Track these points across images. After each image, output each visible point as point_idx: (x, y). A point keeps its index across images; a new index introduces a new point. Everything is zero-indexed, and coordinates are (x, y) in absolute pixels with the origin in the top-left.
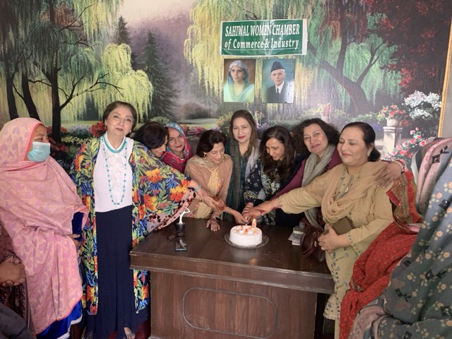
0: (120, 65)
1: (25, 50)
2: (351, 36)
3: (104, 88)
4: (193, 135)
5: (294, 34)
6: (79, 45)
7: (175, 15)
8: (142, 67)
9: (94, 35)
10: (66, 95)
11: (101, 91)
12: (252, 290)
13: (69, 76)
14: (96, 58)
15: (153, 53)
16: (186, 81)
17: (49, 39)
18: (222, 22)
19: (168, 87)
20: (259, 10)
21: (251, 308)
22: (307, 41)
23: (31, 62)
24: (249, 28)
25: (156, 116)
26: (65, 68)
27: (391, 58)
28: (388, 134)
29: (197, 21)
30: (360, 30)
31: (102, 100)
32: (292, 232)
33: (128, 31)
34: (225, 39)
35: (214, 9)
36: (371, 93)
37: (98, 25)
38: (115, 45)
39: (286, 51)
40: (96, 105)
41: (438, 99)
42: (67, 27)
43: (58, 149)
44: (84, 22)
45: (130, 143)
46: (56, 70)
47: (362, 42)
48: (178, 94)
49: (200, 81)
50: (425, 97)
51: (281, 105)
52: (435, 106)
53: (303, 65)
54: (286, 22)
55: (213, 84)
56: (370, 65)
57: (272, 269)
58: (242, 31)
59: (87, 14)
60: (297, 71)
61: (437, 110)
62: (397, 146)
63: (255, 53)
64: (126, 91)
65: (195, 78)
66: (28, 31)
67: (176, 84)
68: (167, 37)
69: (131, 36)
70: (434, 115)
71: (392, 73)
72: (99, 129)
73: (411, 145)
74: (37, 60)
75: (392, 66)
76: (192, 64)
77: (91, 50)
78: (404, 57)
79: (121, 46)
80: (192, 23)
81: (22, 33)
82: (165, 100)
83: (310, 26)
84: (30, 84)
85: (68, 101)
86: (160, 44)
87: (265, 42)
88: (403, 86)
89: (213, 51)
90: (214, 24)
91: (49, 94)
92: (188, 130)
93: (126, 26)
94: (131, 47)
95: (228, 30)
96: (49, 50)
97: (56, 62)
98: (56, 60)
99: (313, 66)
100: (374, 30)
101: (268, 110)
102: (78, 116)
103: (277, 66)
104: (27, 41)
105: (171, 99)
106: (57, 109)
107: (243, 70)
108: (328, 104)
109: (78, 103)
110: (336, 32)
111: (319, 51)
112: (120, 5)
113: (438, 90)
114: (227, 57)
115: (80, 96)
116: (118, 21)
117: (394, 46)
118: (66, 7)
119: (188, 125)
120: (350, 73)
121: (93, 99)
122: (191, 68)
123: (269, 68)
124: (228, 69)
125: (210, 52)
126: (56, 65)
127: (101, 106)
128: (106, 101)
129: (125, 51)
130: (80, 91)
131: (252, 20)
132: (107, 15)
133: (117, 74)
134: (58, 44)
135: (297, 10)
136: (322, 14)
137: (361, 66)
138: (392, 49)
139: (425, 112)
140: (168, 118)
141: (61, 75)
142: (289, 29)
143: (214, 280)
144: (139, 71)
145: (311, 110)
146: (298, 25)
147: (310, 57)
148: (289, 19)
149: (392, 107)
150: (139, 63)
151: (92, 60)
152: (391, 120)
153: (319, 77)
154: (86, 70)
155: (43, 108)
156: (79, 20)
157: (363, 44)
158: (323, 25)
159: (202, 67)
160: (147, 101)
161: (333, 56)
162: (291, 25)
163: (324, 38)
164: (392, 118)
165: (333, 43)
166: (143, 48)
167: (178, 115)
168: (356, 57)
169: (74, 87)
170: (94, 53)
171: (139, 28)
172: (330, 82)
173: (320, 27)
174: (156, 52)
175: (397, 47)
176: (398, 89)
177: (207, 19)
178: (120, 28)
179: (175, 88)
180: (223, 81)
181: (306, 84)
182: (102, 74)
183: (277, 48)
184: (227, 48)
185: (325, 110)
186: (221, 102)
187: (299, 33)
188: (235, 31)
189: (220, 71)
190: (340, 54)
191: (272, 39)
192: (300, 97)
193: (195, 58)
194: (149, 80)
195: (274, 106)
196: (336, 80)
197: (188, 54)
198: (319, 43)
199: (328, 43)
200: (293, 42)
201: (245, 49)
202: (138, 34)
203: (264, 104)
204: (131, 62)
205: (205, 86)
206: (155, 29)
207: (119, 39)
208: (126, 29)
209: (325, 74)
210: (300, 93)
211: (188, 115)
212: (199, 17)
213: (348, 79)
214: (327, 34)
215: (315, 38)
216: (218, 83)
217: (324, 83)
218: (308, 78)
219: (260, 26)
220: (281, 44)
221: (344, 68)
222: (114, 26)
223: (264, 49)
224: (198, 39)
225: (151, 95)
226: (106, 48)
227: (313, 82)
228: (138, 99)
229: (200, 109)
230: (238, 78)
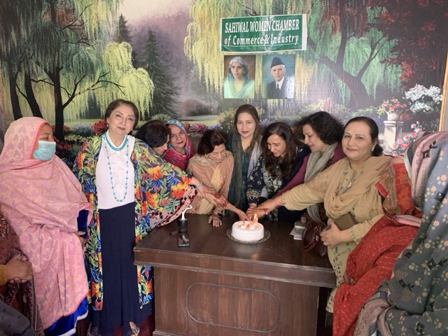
0: (121, 64)
1: (27, 50)
2: (351, 30)
3: (106, 87)
4: (194, 132)
5: (293, 29)
6: (81, 44)
7: (174, 12)
8: (142, 65)
9: (95, 34)
10: (68, 94)
11: (103, 89)
12: (254, 285)
13: (71, 75)
14: (97, 56)
15: (153, 52)
16: (187, 78)
17: (51, 37)
18: (221, 19)
19: (169, 85)
20: (258, 5)
21: (254, 302)
22: (306, 36)
23: (33, 62)
24: (249, 24)
25: (157, 113)
26: (67, 67)
27: (391, 52)
28: (389, 128)
29: (196, 18)
30: (360, 24)
31: (104, 98)
32: (293, 227)
33: (129, 29)
34: (225, 36)
35: (213, 6)
36: (371, 87)
37: (99, 24)
38: (115, 43)
39: (285, 47)
40: (98, 103)
41: (439, 92)
42: (68, 27)
43: (62, 148)
44: (85, 21)
45: (132, 140)
46: (58, 69)
47: (362, 36)
48: (178, 91)
49: (200, 79)
50: (426, 90)
51: (281, 100)
52: (436, 99)
53: (303, 60)
54: (286, 18)
55: (214, 80)
56: (370, 59)
57: (274, 264)
58: (242, 28)
59: (88, 13)
60: (297, 66)
61: (438, 103)
62: (398, 140)
63: (255, 49)
64: (127, 90)
65: (195, 75)
66: (30, 30)
67: (177, 82)
68: (167, 34)
69: (131, 34)
70: (435, 109)
71: (393, 67)
72: (101, 127)
73: (412, 139)
74: (40, 60)
75: (393, 60)
76: (192, 61)
77: (92, 49)
78: (404, 50)
79: (122, 44)
80: (192, 20)
81: (24, 33)
82: (165, 97)
83: (309, 21)
84: (33, 84)
85: (70, 100)
86: (160, 41)
87: (264, 38)
88: (404, 79)
89: (212, 48)
90: (214, 21)
91: (51, 93)
92: (189, 127)
93: (126, 24)
94: (132, 45)
95: (228, 27)
96: (51, 50)
97: (58, 62)
98: (58, 60)
99: (313, 61)
100: (374, 24)
101: (269, 106)
102: (80, 114)
103: (277, 61)
104: (29, 41)
105: (172, 97)
106: (60, 108)
107: (244, 67)
108: (328, 99)
109: (81, 102)
110: (335, 27)
111: (318, 46)
112: (120, 3)
113: (440, 84)
114: (226, 53)
115: (82, 94)
116: (118, 19)
117: (394, 40)
118: (67, 6)
119: (189, 122)
120: (350, 67)
121: (95, 98)
122: (191, 65)
123: (269, 63)
124: (228, 65)
125: (210, 49)
126: (58, 64)
127: (103, 104)
128: (108, 99)
129: (126, 50)
130: (82, 89)
131: (252, 16)
132: (107, 13)
133: (118, 73)
134: (59, 46)
135: (297, 5)
136: (321, 8)
137: (361, 60)
138: (393, 43)
139: (426, 106)
140: (169, 115)
141: (63, 74)
142: (289, 25)
143: (217, 275)
144: (140, 69)
145: (312, 105)
146: (297, 20)
147: (310, 52)
148: (289, 14)
149: (392, 101)
150: (140, 61)
151: (94, 58)
152: (392, 114)
153: (319, 72)
154: (87, 69)
155: (46, 106)
156: (80, 19)
157: (363, 38)
158: (323, 20)
159: (202, 63)
160: (148, 99)
161: (333, 50)
162: (290, 21)
163: (323, 33)
164: (392, 112)
165: (333, 38)
166: (143, 46)
167: (179, 113)
168: (356, 52)
169: (76, 86)
170: (95, 51)
171: (139, 27)
172: (330, 77)
173: (319, 22)
174: (156, 50)
175: (397, 40)
176: (399, 83)
177: (206, 16)
178: (121, 27)
179: (176, 85)
180: (223, 77)
181: (306, 79)
182: (103, 73)
183: (277, 43)
184: (227, 44)
185: (325, 105)
186: (221, 99)
187: (298, 28)
188: (234, 27)
189: (220, 67)
190: (340, 48)
191: (272, 35)
192: (300, 93)
193: (195, 55)
194: (150, 78)
195: (275, 102)
196: (336, 75)
197: (188, 51)
198: (319, 38)
199: (328, 38)
200: (293, 37)
201: (245, 45)
202: (138, 33)
203: (264, 100)
204: (132, 60)
205: (206, 83)
206: (155, 27)
207: (119, 38)
208: (126, 27)
209: (325, 69)
210: (301, 88)
211: (189, 112)
212: (198, 14)
213: (348, 73)
214: (326, 28)
215: (315, 34)
216: (219, 80)
217: (324, 78)
218: (308, 73)
219: (260, 22)
220: (281, 40)
221: (344, 63)
222: (114, 24)
223: (264, 45)
224: (198, 36)
225: (152, 93)
226: (107, 47)
227: (313, 77)
228: (139, 97)
229: (201, 106)
230: (238, 74)
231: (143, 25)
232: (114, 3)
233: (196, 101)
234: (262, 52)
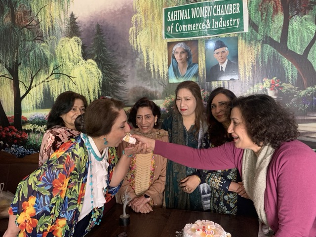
0: (72, 56)
2: (293, 9)
3: (58, 78)
5: (234, 13)
6: (36, 41)
8: (91, 57)
9: (49, 31)
10: (26, 87)
11: (56, 81)
13: (28, 70)
14: (51, 52)
16: (132, 66)
17: (11, 37)
18: (164, 9)
19: (116, 73)
22: (248, 18)
24: (190, 11)
26: (25, 63)
29: (140, 10)
30: (302, 2)
31: (57, 89)
33: (79, 25)
34: (167, 24)
37: (52, 22)
38: (67, 39)
39: (227, 30)
40: (51, 94)
42: (26, 27)
43: (19, 136)
44: (40, 20)
46: (17, 65)
47: (305, 14)
48: (125, 79)
49: (145, 66)
51: (226, 82)
53: (245, 42)
55: (158, 67)
58: (183, 15)
59: (43, 13)
60: (240, 48)
63: (197, 34)
64: (78, 80)
65: (141, 63)
67: (124, 70)
68: (114, 27)
69: (81, 29)
74: (1, 58)
76: (138, 49)
77: (47, 45)
79: (72, 39)
80: (136, 12)
82: (113, 85)
83: (250, 4)
85: (27, 92)
86: (107, 34)
87: (206, 24)
89: (156, 36)
91: (11, 86)
93: (77, 21)
94: (82, 39)
95: (170, 16)
96: (11, 48)
97: (17, 58)
98: (17, 56)
99: (256, 42)
101: (213, 87)
102: (36, 105)
105: (120, 84)
106: (18, 100)
108: (274, 79)
109: (37, 93)
110: (277, 7)
111: (261, 27)
112: (71, 2)
114: (170, 40)
115: (38, 86)
116: (69, 17)
118: (25, 9)
120: (295, 46)
121: (49, 89)
122: (136, 53)
124: (172, 51)
125: (153, 38)
126: (17, 60)
127: (56, 95)
128: (61, 90)
129: (76, 43)
130: (38, 82)
131: (192, 3)
132: (59, 12)
133: (70, 65)
134: (18, 42)
137: (306, 38)
141: (21, 69)
142: (230, 9)
144: (90, 61)
146: (238, 4)
147: (252, 34)
150: (89, 53)
151: (48, 53)
153: (262, 52)
154: (42, 64)
155: (6, 99)
156: (36, 19)
157: (306, 16)
158: (263, 1)
159: (146, 51)
160: (97, 88)
161: (276, 31)
162: (231, 5)
163: (265, 15)
165: (275, 18)
166: (92, 39)
167: (126, 99)
168: (300, 30)
169: (32, 79)
170: (49, 47)
171: (88, 22)
172: (274, 57)
173: (260, 4)
174: (104, 42)
177: (149, 7)
178: (71, 23)
179: (122, 73)
180: (167, 63)
181: (249, 60)
182: (56, 66)
183: (219, 28)
184: (170, 32)
185: (271, 85)
186: (166, 84)
187: (239, 12)
188: (176, 15)
189: (164, 54)
190: (283, 28)
191: (213, 20)
192: (245, 74)
193: (139, 44)
194: (99, 68)
195: (219, 84)
196: (281, 54)
197: (134, 41)
198: (260, 19)
199: (270, 19)
200: (234, 20)
201: (187, 31)
202: (87, 27)
203: (209, 83)
204: (82, 53)
205: (150, 70)
206: (102, 21)
207: (70, 33)
208: (76, 23)
209: (269, 49)
210: (245, 69)
211: (135, 98)
212: (142, 6)
213: (293, 52)
214: (268, 9)
215: (256, 15)
216: (163, 66)
217: (269, 58)
218: (252, 54)
219: (201, 8)
220: (222, 24)
221: (288, 42)
222: (66, 22)
223: (206, 30)
224: (142, 26)
225: (101, 82)
226: (60, 42)
227: (257, 58)
228: (89, 86)
229: (146, 91)
230: (181, 59)
231: (91, 20)
232: (66, 3)
233: (141, 87)
234: (204, 37)
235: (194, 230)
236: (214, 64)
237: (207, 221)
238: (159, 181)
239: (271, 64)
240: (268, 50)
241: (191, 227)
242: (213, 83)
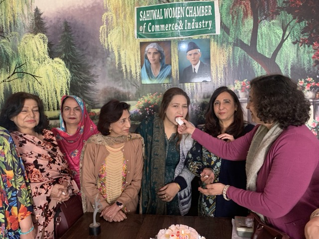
0: (37, 54)
2: (262, 14)
3: (22, 78)
5: (206, 15)
7: (89, 3)
8: (59, 55)
9: (10, 26)
11: (19, 80)
14: (12, 49)
15: (69, 41)
16: (103, 66)
18: (136, 8)
19: (86, 73)
22: (219, 21)
24: (163, 11)
27: (302, 33)
29: (111, 8)
30: (270, 8)
33: (44, 21)
34: (140, 23)
36: (286, 67)
37: (14, 17)
38: (31, 35)
39: (200, 32)
47: (273, 19)
48: (95, 79)
49: (117, 65)
51: (199, 84)
53: (217, 44)
54: (199, 4)
55: (131, 67)
56: (283, 41)
58: (156, 15)
59: (3, 7)
60: (212, 50)
62: (316, 118)
63: (170, 35)
64: (44, 80)
65: (112, 63)
67: (94, 70)
68: (83, 24)
69: (47, 25)
71: (305, 47)
75: (304, 41)
76: (108, 49)
77: (8, 41)
78: (314, 31)
79: (37, 36)
80: (107, 10)
82: (82, 85)
83: (221, 7)
86: (75, 32)
87: (179, 24)
88: (317, 59)
89: (128, 36)
93: (42, 16)
94: (48, 36)
95: (143, 15)
99: (227, 44)
100: (284, 8)
105: (89, 84)
108: (245, 81)
110: (247, 11)
111: (232, 30)
114: (142, 40)
116: (34, 12)
117: (304, 22)
120: (264, 49)
121: (11, 89)
122: (107, 53)
124: (145, 51)
125: (125, 37)
128: (24, 90)
129: (42, 41)
133: (35, 64)
137: (274, 42)
138: (303, 24)
142: (202, 11)
144: (57, 59)
146: (210, 6)
147: (224, 36)
148: (201, 1)
149: (307, 80)
150: (56, 51)
151: (9, 51)
153: (233, 54)
154: (3, 61)
157: (274, 21)
158: (234, 5)
159: (118, 51)
160: (65, 88)
161: (246, 34)
162: (203, 7)
163: (236, 18)
164: (308, 90)
165: (246, 21)
166: (59, 36)
167: (96, 100)
168: (268, 34)
170: (11, 44)
171: (55, 19)
172: (245, 59)
173: (231, 7)
174: (72, 40)
175: (307, 22)
176: (312, 62)
177: (121, 5)
178: (36, 19)
179: (92, 73)
180: (140, 64)
181: (221, 62)
182: (19, 64)
183: (191, 29)
184: (142, 31)
185: (242, 87)
186: (139, 85)
187: (211, 14)
188: (149, 15)
189: (136, 54)
190: (253, 31)
191: (186, 21)
192: (217, 76)
193: (111, 43)
194: (67, 67)
195: (192, 85)
196: (251, 57)
197: (104, 39)
198: (232, 22)
199: (240, 22)
200: (207, 22)
201: (160, 31)
202: (54, 24)
203: (182, 84)
204: (48, 51)
205: (122, 70)
206: (70, 19)
207: (35, 29)
208: (42, 19)
209: (240, 52)
210: (217, 71)
211: (107, 99)
212: (113, 4)
213: (262, 55)
214: (238, 13)
215: (227, 18)
216: (136, 66)
217: (239, 60)
218: (223, 56)
219: (174, 8)
220: (195, 26)
221: (257, 46)
222: (29, 17)
223: (179, 31)
224: (113, 25)
225: (69, 82)
226: (23, 39)
227: (229, 60)
228: (56, 86)
229: (118, 92)
230: (154, 60)
231: (58, 16)
233: (113, 88)
234: (177, 38)
235: (168, 236)
236: (187, 66)
237: (181, 225)
238: (132, 186)
239: (242, 66)
240: (238, 53)
241: (165, 232)
242: (186, 84)
